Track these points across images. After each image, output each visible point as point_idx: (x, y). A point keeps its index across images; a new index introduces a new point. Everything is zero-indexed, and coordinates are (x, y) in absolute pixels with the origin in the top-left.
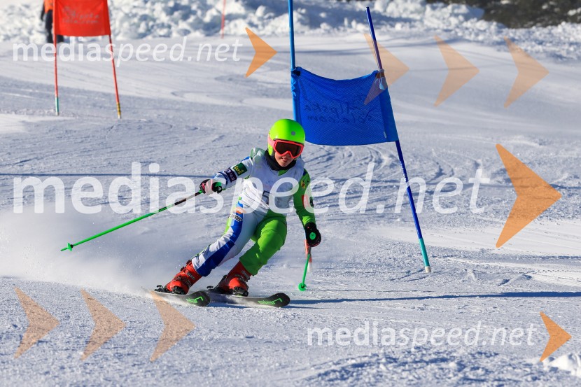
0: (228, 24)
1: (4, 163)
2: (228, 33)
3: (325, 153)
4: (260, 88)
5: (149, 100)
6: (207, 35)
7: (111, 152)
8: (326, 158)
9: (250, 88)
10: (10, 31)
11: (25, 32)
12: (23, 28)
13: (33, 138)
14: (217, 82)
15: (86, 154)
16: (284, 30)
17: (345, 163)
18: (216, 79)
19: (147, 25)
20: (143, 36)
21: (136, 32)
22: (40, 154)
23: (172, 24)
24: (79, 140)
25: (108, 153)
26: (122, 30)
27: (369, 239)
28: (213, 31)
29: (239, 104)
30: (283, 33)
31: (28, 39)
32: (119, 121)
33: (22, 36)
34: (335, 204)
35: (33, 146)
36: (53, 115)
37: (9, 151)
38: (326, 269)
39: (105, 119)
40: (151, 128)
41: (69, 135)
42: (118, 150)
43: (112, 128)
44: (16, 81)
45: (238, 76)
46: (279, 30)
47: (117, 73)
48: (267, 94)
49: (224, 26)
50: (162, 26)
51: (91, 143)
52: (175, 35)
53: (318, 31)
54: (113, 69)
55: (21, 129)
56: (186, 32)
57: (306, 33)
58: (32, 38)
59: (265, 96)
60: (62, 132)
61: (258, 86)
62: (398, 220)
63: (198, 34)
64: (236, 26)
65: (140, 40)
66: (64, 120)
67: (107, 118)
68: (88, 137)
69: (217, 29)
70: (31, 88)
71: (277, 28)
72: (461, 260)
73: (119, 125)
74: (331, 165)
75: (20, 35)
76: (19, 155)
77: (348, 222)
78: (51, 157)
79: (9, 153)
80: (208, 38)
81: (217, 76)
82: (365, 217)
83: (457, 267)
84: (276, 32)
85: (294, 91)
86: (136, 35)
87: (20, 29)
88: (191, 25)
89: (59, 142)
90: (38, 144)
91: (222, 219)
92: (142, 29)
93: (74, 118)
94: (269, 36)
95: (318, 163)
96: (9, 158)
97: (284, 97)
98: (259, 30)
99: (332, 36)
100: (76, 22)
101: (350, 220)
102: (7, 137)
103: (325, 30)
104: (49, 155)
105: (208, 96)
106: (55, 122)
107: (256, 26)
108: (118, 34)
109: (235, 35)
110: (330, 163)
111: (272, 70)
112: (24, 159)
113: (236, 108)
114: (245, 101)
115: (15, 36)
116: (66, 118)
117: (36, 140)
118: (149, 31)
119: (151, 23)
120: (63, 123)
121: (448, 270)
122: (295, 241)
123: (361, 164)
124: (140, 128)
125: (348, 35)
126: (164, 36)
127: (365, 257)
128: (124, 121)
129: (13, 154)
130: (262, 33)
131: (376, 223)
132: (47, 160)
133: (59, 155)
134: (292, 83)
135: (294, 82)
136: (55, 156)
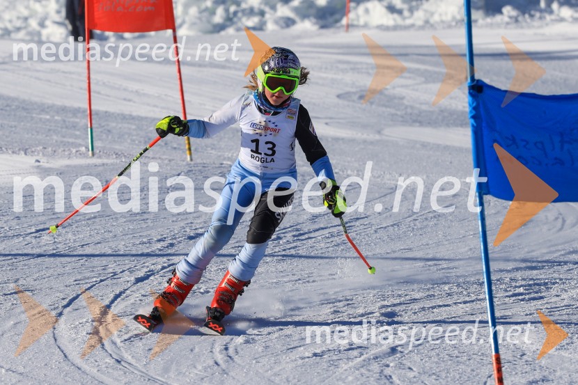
0: (355, 8)
1: (10, 234)
2: (355, 23)
4: (409, 110)
6: (323, 27)
7: (179, 214)
9: (393, 111)
10: (10, 21)
11: (34, 24)
12: (31, 16)
14: (341, 102)
16: (444, 18)
18: (339, 96)
19: (227, 10)
20: (220, 28)
21: (209, 22)
23: (267, 9)
25: (174, 216)
26: (187, 19)
28: (331, 20)
29: (377, 137)
30: (442, 22)
31: (39, 34)
32: (188, 165)
33: (30, 29)
36: (84, 155)
37: (17, 214)
39: (166, 162)
43: (178, 175)
44: (24, 101)
46: (436, 18)
47: (184, 89)
48: (419, 118)
49: (349, 11)
50: (251, 12)
52: (270, 26)
53: (498, 18)
54: (178, 82)
56: (289, 22)
57: (481, 22)
58: (45, 32)
59: (418, 124)
61: (406, 107)
63: (307, 26)
64: (367, 11)
65: (216, 36)
66: (103, 164)
67: (170, 161)
69: (337, 16)
70: (47, 113)
71: (432, 14)
73: (190, 171)
75: (25, 28)
76: (34, 221)
78: (83, 223)
79: (18, 218)
80: (324, 31)
81: (340, 92)
84: (432, 21)
85: (473, 117)
86: (209, 27)
87: (26, 19)
88: (296, 10)
92: (219, 18)
94: (422, 28)
96: (18, 224)
97: (448, 125)
98: (404, 18)
99: (522, 27)
100: (119, 9)
103: (510, 17)
104: (80, 221)
105: (327, 124)
106: (88, 166)
107: (400, 12)
108: (181, 26)
109: (366, 26)
111: (427, 82)
112: (41, 227)
113: (372, 143)
114: (387, 131)
115: (18, 29)
116: (105, 161)
118: (230, 20)
119: (233, 9)
120: (101, 168)
122: (475, 356)
125: (547, 25)
126: (254, 28)
128: (196, 165)
129: (23, 220)
130: (408, 22)
132: (77, 227)
133: (97, 220)
134: (470, 105)
135: (473, 103)
136: (90, 222)
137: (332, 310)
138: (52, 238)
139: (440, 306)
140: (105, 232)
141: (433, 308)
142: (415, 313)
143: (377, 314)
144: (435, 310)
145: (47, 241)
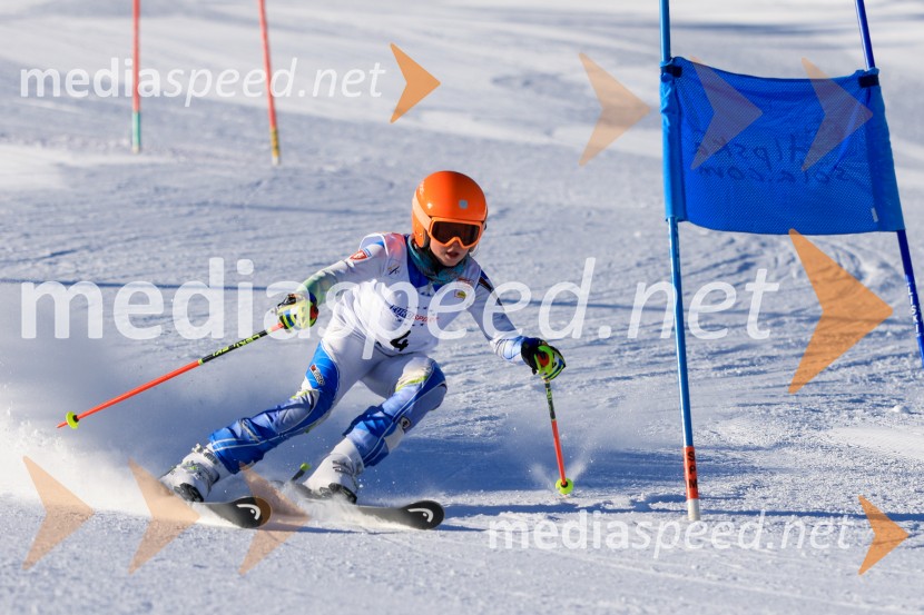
1: (14, 257)
3: (735, 255)
4: (592, 105)
5: (344, 125)
7: (256, 238)
8: (737, 264)
9: (570, 104)
13: (82, 203)
14: (497, 88)
15: (198, 240)
18: (496, 81)
22: (97, 237)
24: (184, 210)
25: (249, 240)
27: (827, 449)
29: (546, 140)
32: (274, 169)
34: (753, 369)
35: (81, 220)
36: (127, 151)
37: (26, 230)
38: (730, 514)
39: (243, 164)
40: (345, 188)
41: (163, 198)
42: (270, 233)
43: (258, 184)
45: (544, 76)
51: (211, 218)
55: (54, 182)
60: (145, 191)
61: (588, 100)
62: (896, 409)
66: (153, 165)
67: (248, 162)
68: (205, 203)
73: (275, 179)
74: (748, 280)
76: (50, 240)
77: (781, 411)
78: (120, 245)
79: (27, 235)
81: (499, 74)
82: (821, 400)
85: (665, 111)
89: (138, 212)
90: (91, 215)
91: (500, 395)
93: (173, 161)
95: (719, 277)
96: (26, 244)
97: (646, 126)
101: (788, 408)
102: (24, 197)
104: (115, 242)
106: (131, 167)
110: (744, 276)
112: (59, 249)
113: (538, 148)
114: (558, 133)
116: (156, 160)
117: (88, 207)
120: (149, 170)
124: (321, 186)
127: (819, 490)
128: (285, 170)
129: (34, 238)
131: (845, 414)
132: (110, 251)
133: (139, 242)
134: (662, 95)
135: (666, 91)
136: (129, 245)
137: (464, 379)
138: (73, 266)
139: (618, 379)
140: (150, 259)
141: (608, 380)
142: (582, 387)
143: (528, 387)
144: (610, 384)
145: (66, 268)
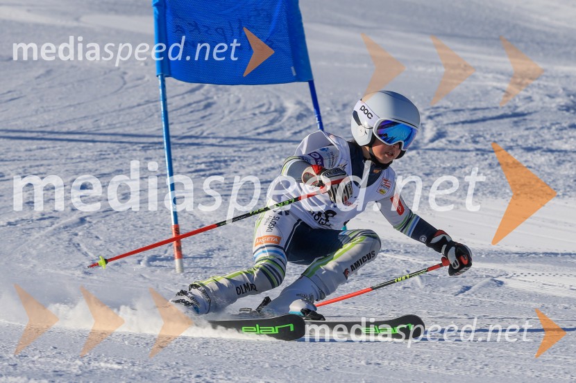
3: (203, 97)
8: (203, 103)
17: (231, 112)
34: (216, 171)
38: (203, 268)
72: (400, 257)
74: (211, 114)
83: (395, 267)
95: (192, 112)
110: (208, 111)
121: (381, 272)
123: (255, 114)
